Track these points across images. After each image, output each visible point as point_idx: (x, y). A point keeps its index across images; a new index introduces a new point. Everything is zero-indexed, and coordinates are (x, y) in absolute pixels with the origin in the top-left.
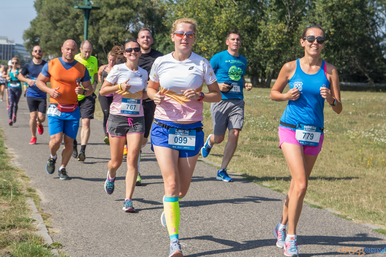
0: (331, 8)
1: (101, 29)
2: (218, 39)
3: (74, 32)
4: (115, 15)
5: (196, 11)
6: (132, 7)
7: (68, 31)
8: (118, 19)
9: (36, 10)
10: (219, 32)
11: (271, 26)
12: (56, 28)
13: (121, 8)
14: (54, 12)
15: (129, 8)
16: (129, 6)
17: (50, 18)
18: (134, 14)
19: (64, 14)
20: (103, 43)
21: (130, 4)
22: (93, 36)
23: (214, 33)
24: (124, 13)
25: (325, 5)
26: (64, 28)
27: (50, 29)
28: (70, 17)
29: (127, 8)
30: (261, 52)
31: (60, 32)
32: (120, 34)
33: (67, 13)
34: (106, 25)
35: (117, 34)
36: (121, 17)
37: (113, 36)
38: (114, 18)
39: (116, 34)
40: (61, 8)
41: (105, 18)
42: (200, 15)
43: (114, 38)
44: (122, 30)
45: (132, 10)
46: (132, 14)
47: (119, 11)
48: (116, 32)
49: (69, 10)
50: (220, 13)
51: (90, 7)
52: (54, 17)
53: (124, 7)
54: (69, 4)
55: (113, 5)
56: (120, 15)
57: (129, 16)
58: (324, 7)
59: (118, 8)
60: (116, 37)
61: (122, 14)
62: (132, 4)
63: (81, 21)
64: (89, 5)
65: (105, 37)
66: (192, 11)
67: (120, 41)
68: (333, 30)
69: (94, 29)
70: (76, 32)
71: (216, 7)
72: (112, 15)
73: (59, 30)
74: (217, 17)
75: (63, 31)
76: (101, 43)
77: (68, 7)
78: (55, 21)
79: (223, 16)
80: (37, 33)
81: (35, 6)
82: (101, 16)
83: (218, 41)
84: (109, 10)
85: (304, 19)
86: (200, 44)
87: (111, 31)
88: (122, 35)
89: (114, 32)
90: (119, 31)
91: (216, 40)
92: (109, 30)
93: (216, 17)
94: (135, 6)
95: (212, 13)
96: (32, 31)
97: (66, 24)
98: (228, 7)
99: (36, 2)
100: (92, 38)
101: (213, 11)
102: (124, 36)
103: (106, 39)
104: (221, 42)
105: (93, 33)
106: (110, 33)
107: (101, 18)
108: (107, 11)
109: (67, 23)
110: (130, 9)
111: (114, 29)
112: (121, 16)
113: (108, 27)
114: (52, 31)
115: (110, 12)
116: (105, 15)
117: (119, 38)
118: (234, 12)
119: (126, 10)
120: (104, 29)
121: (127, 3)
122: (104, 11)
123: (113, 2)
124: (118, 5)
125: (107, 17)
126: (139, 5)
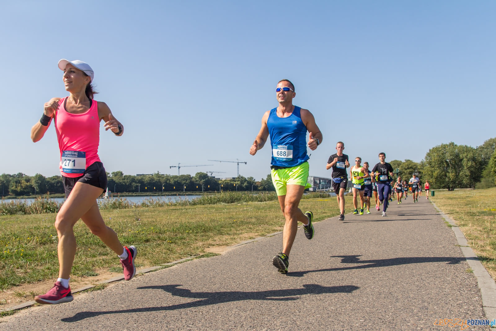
0: (469, 168)
2: (435, 179)
11: (450, 174)
23: (434, 177)
25: (467, 167)
30: (448, 181)
35: (408, 177)
37: (407, 178)
38: (407, 173)
45: (413, 170)
47: (408, 170)
50: (435, 172)
51: (398, 172)
61: (409, 171)
79: (436, 173)
82: (403, 172)
86: (430, 181)
89: (407, 177)
90: (409, 177)
93: (434, 173)
94: (414, 168)
106: (406, 178)
111: (407, 176)
116: (404, 172)
119: (411, 170)
120: (404, 176)
121: (411, 168)
122: (404, 171)
123: (407, 168)
124: (408, 168)
125: (405, 173)
126: (415, 168)
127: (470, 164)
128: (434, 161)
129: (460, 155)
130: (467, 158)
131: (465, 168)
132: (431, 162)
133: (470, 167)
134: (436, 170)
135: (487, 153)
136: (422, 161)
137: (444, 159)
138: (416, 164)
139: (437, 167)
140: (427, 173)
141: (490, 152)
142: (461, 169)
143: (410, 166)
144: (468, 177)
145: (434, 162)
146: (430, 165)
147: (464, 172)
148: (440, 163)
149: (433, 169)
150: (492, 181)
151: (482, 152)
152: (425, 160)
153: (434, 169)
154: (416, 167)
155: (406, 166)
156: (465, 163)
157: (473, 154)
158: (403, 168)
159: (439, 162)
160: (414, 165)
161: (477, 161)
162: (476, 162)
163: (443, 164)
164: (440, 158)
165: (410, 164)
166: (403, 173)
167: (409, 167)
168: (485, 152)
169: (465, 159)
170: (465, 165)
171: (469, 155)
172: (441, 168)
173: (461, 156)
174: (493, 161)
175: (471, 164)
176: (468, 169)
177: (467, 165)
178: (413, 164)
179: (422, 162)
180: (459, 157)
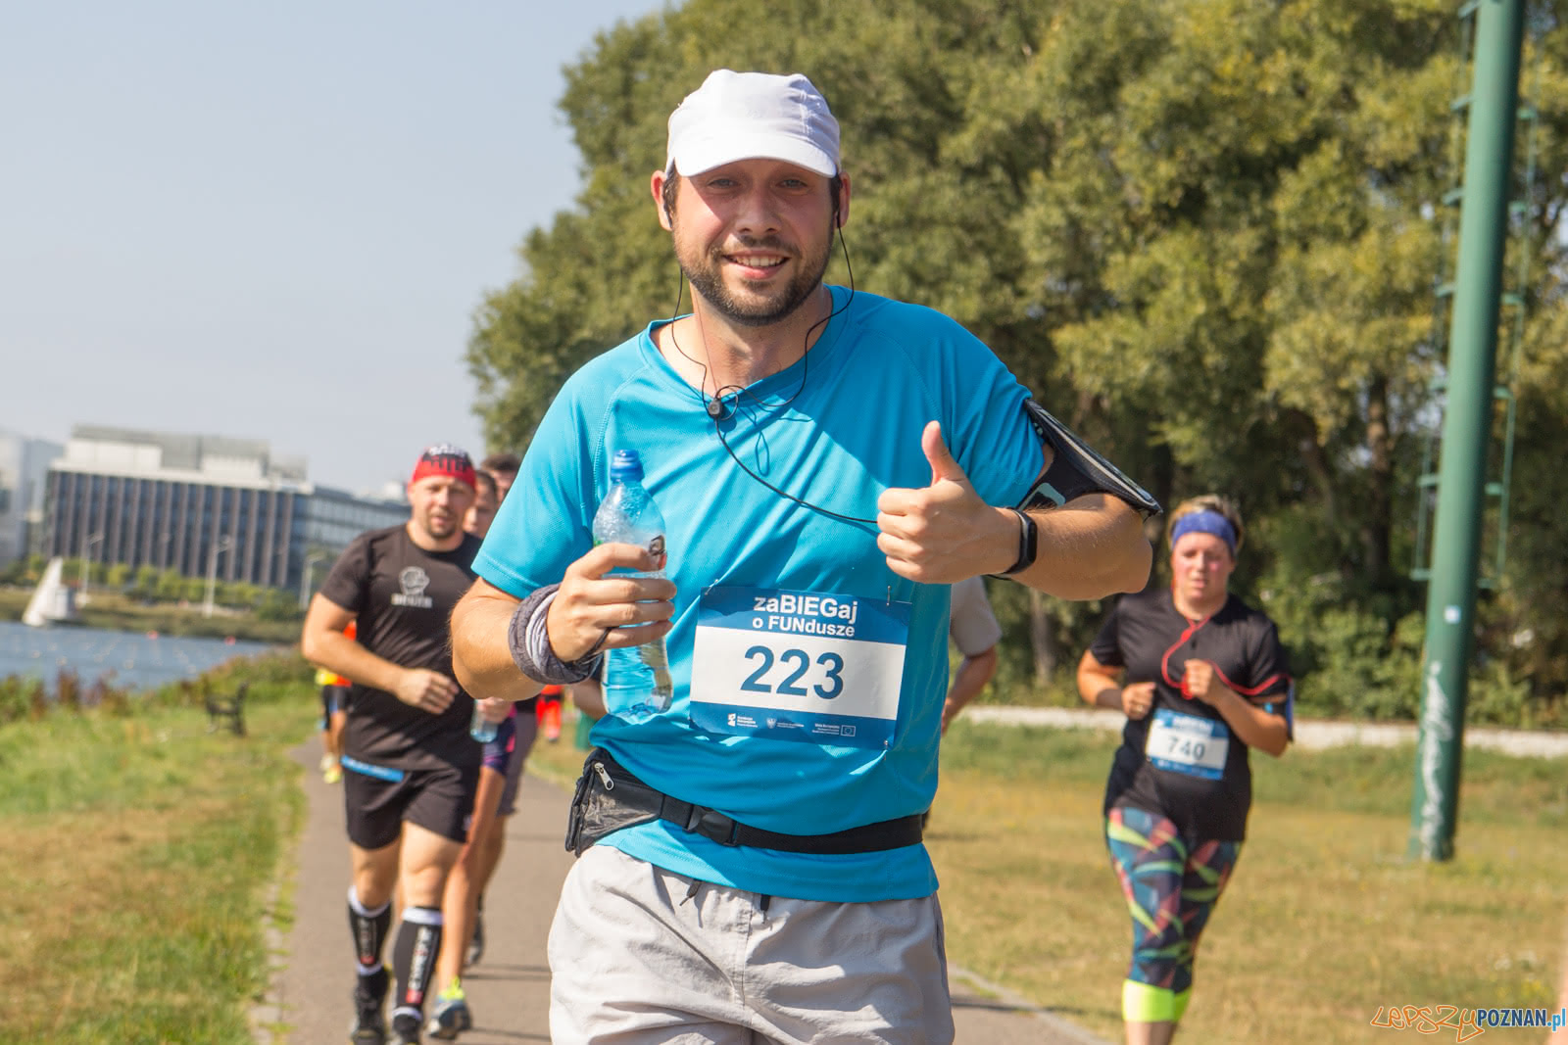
1: (1289, 255)
3: (985, 290)
4: (1442, 119)
9: (579, 141)
20: (1317, 395)
22: (1199, 323)
28: (961, 145)
49: (954, 87)
54: (955, 30)
63: (1066, 188)
65: (1346, 334)
69: (1213, 256)
72: (1415, 125)
76: (1295, 398)
77: (944, 61)
81: (575, 104)
99: (579, 75)
100: (1192, 344)
103: (1351, 357)
105: (1211, 293)
107: (1289, 157)
109: (923, 211)
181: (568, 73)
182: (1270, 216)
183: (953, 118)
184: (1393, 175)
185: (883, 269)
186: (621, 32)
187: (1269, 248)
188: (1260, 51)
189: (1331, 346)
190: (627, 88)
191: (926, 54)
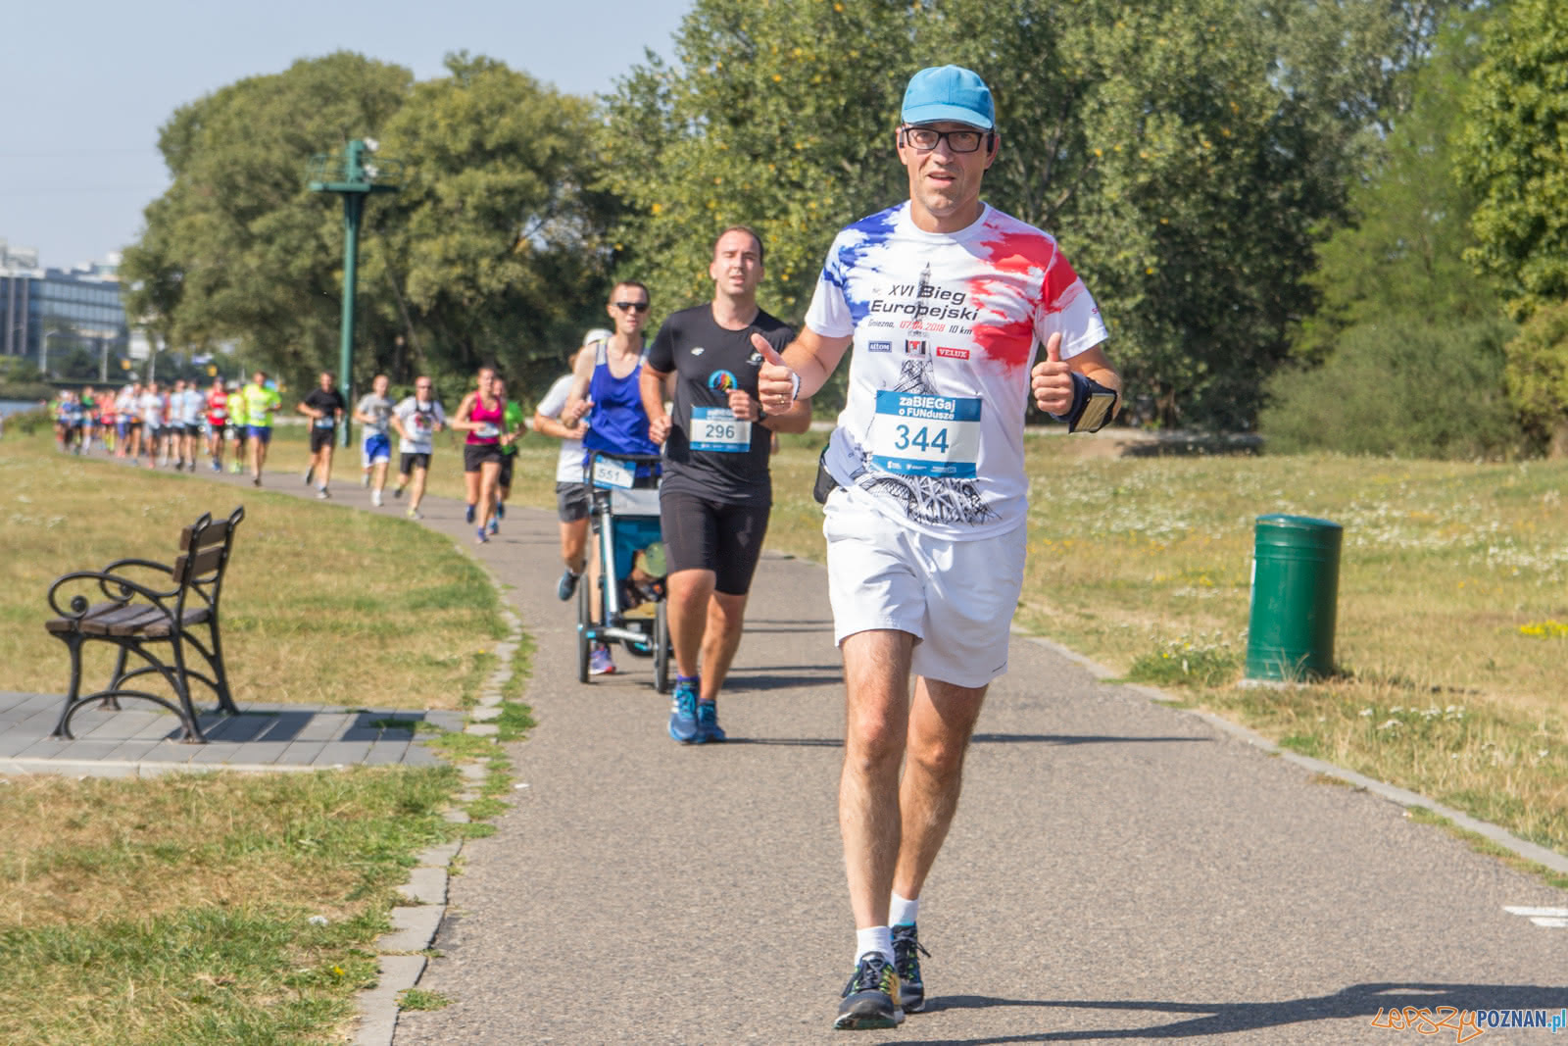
0: (1149, 190)
1: (414, 245)
4: (465, 194)
5: (709, 201)
6: (531, 165)
7: (290, 251)
8: (476, 208)
9: (168, 162)
10: (783, 272)
12: (246, 242)
13: (490, 166)
14: (241, 180)
15: (519, 166)
16: (520, 157)
17: (225, 205)
18: (538, 190)
19: (277, 185)
20: (422, 298)
21: (522, 151)
22: (385, 270)
24: (500, 187)
25: (1127, 181)
26: (280, 241)
27: (226, 244)
28: (302, 198)
29: (512, 167)
31: (262, 256)
32: (485, 263)
33: (288, 185)
34: (433, 231)
35: (475, 263)
36: (488, 203)
37: (458, 270)
38: (461, 203)
39: (470, 266)
40: (267, 164)
41: (428, 207)
42: (719, 217)
43: (463, 278)
44: (494, 248)
45: (530, 175)
46: (529, 187)
47: (479, 178)
48: (471, 256)
49: (297, 174)
50: (785, 211)
51: (364, 187)
52: (242, 201)
53: (500, 163)
54: (298, 151)
55: (459, 157)
56: (485, 194)
57: (517, 198)
58: (1124, 188)
59: (478, 168)
60: (470, 274)
61: (492, 191)
62: (532, 152)
64: (360, 180)
65: (431, 276)
66: (695, 203)
67: (485, 290)
68: (1155, 259)
69: (388, 245)
70: (322, 256)
71: (775, 190)
72: (455, 194)
73: (258, 247)
74: (775, 223)
75: (273, 252)
76: (415, 299)
77: (295, 164)
78: (244, 216)
79: (794, 220)
80: (174, 255)
81: (165, 146)
82: (416, 196)
83: (783, 301)
84: (442, 174)
85: (1070, 224)
87: (452, 254)
88: (493, 268)
89: (462, 258)
90: (482, 253)
91: (777, 298)
92: (446, 250)
94: (542, 158)
95: (763, 208)
96: (155, 247)
97: (286, 227)
98: (813, 189)
99: (166, 129)
100: (383, 279)
101: (766, 202)
102: (500, 270)
103: (433, 283)
104: (791, 301)
105: (388, 260)
106: (447, 262)
107: (416, 205)
108: (437, 179)
109: (289, 223)
110: (523, 171)
111: (463, 245)
112: (489, 197)
113: (441, 239)
114: (233, 251)
115: (448, 185)
116: (431, 194)
117: (483, 280)
118: (831, 206)
119: (509, 176)
120: (424, 247)
121: (511, 149)
122: (427, 177)
123: (461, 145)
124: (480, 155)
125: (437, 201)
126: (555, 155)
127: (1164, 143)
128: (778, 78)
129: (1070, 37)
130: (1134, 72)
131: (1113, 192)
132: (746, 90)
133: (1163, 186)
134: (798, 195)
135: (1333, 43)
136: (646, 64)
137: (890, 62)
138: (565, 116)
139: (812, 158)
140: (692, 212)
141: (1369, 35)
142: (1058, 197)
143: (504, 128)
144: (1129, 304)
145: (774, 88)
146: (736, 122)
147: (1098, 239)
148: (844, 115)
149: (765, 170)
150: (1484, 364)
151: (1280, 24)
152: (675, 64)
153: (775, 181)
154: (560, 144)
155: (454, 130)
156: (1117, 137)
157: (1202, 41)
158: (419, 148)
159: (833, 95)
160: (550, 128)
161: (1227, 121)
162: (1227, 132)
163: (876, 119)
164: (844, 48)
165: (501, 110)
166: (418, 204)
167: (490, 143)
168: (1314, 25)
169: (1117, 90)
170: (1111, 154)
171: (1161, 41)
172: (854, 170)
173: (1071, 44)
174: (1508, 106)
175: (1175, 156)
176: (1135, 200)
177: (1132, 151)
178: (538, 117)
179: (642, 85)
180: (1055, 61)
181: (161, 131)
182: (407, 231)
183: (296, 189)
184: (450, 213)
185: (274, 248)
186: (185, 108)
187: (408, 241)
188: (403, 165)
189: (425, 279)
190: (189, 136)
191: (286, 163)
